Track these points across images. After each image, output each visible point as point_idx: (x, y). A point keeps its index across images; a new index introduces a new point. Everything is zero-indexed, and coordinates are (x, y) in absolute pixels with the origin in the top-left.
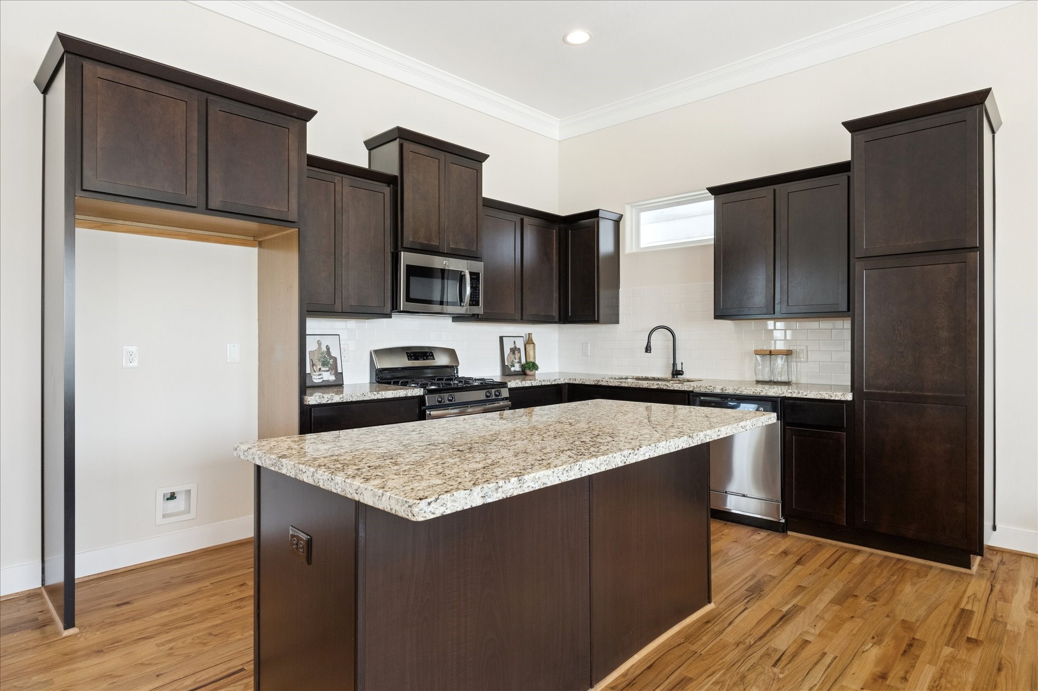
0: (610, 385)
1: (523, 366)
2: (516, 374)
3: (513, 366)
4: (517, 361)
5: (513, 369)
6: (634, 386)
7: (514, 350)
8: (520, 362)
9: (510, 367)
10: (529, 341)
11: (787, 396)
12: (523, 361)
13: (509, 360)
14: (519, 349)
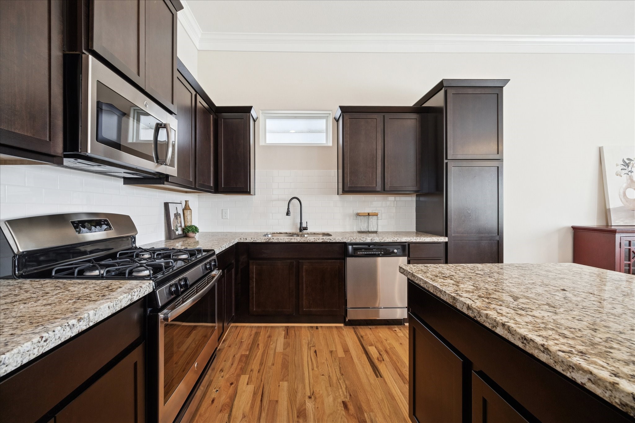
0: (281, 241)
1: (183, 230)
2: (179, 237)
3: (177, 230)
4: (179, 225)
5: (177, 233)
6: (303, 241)
7: (177, 215)
8: (181, 226)
9: (175, 231)
10: (187, 208)
11: (413, 241)
12: (183, 225)
13: (174, 225)
14: (180, 214)
